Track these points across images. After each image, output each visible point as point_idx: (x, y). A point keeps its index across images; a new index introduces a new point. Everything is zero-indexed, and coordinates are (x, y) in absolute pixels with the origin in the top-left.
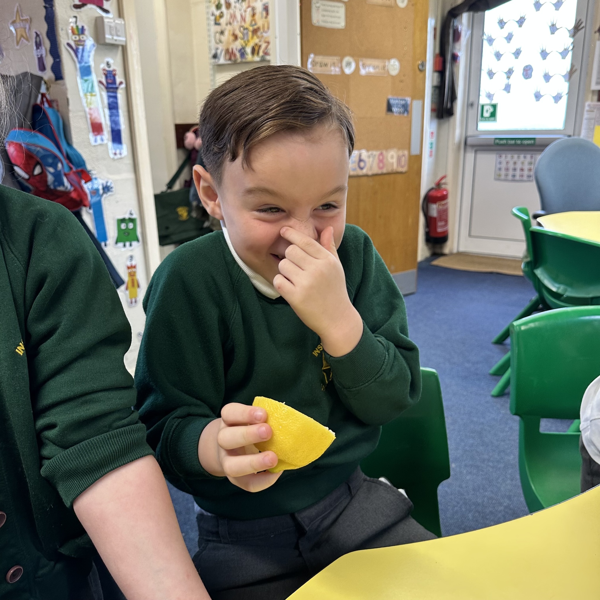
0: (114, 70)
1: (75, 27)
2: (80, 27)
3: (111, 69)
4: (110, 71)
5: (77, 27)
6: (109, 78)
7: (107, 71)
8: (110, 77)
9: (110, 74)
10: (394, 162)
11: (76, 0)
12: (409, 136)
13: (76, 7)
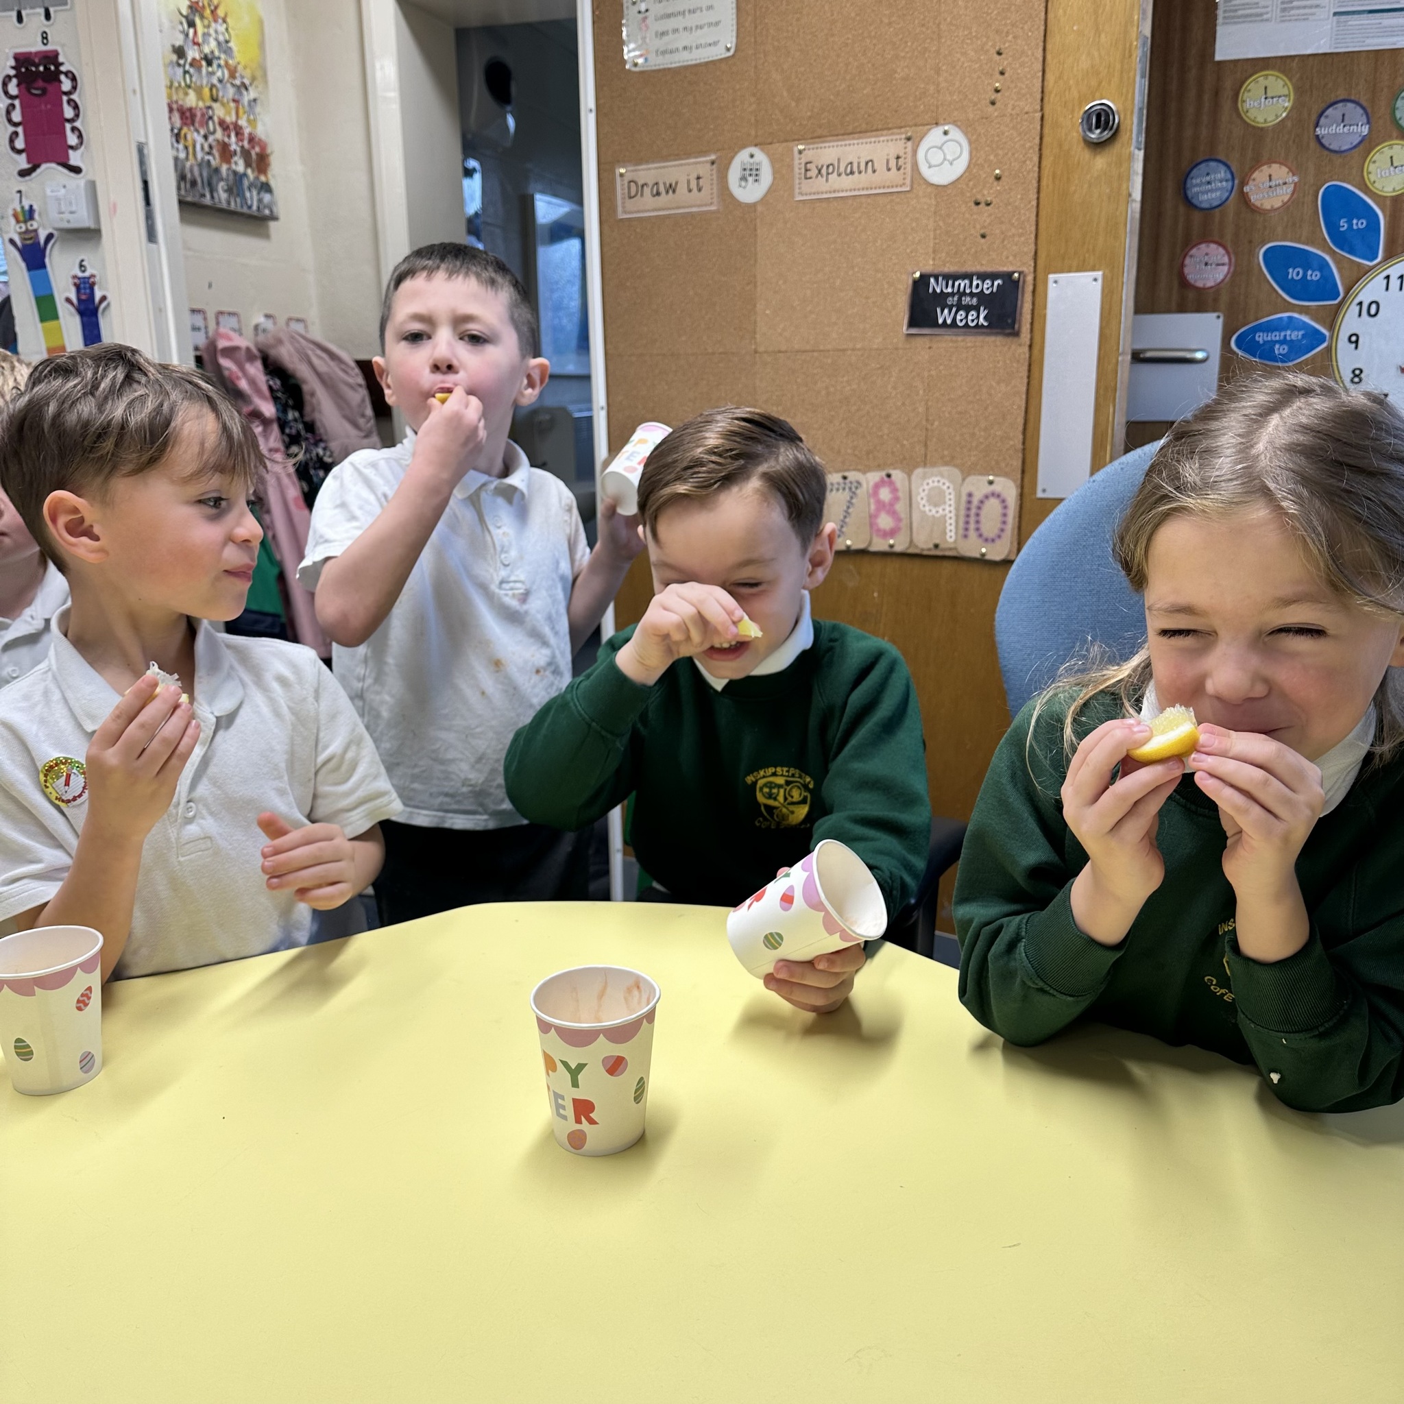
0: (93, 276)
1: (19, 209)
2: (27, 208)
3: (87, 274)
4: (84, 278)
5: (22, 208)
6: (83, 291)
7: (79, 278)
8: (85, 288)
9: (84, 283)
10: (947, 518)
11: (22, 162)
12: (1020, 420)
13: (23, 173)
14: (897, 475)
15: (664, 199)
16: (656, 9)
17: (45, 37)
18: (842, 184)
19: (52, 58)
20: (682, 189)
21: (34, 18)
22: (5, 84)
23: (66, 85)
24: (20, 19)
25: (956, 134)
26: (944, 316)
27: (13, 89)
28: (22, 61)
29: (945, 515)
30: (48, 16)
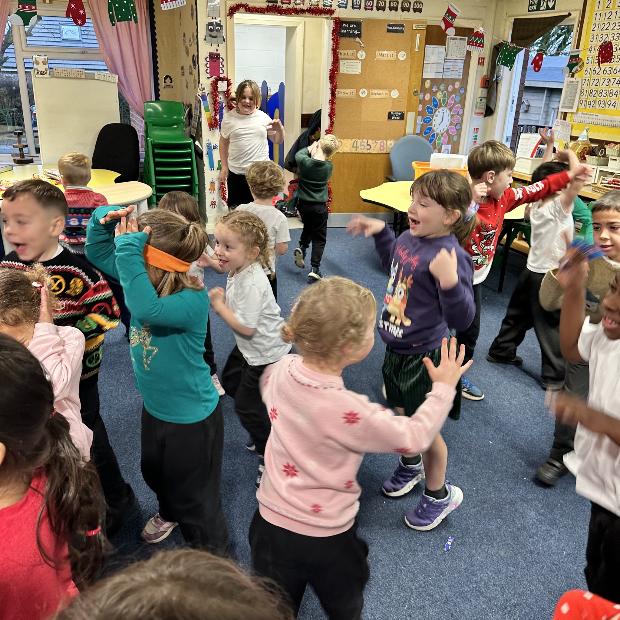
11: (209, 75)
13: (208, 78)
14: (385, 141)
15: (345, 95)
16: (346, 64)
17: (217, 50)
18: (378, 97)
19: (219, 54)
20: (349, 94)
21: (215, 46)
22: (206, 59)
23: (221, 60)
24: (211, 45)
25: (396, 90)
26: (393, 118)
27: (208, 60)
28: (211, 54)
30: (218, 46)
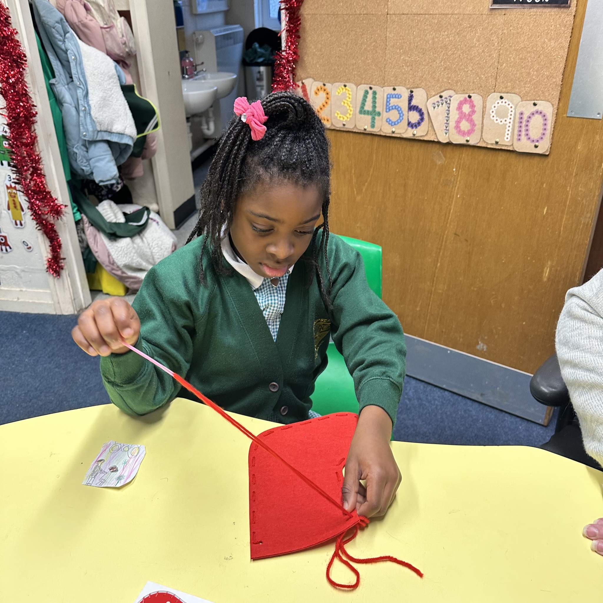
10: (507, 126)
12: (562, 66)
14: (476, 98)
29: (506, 124)
